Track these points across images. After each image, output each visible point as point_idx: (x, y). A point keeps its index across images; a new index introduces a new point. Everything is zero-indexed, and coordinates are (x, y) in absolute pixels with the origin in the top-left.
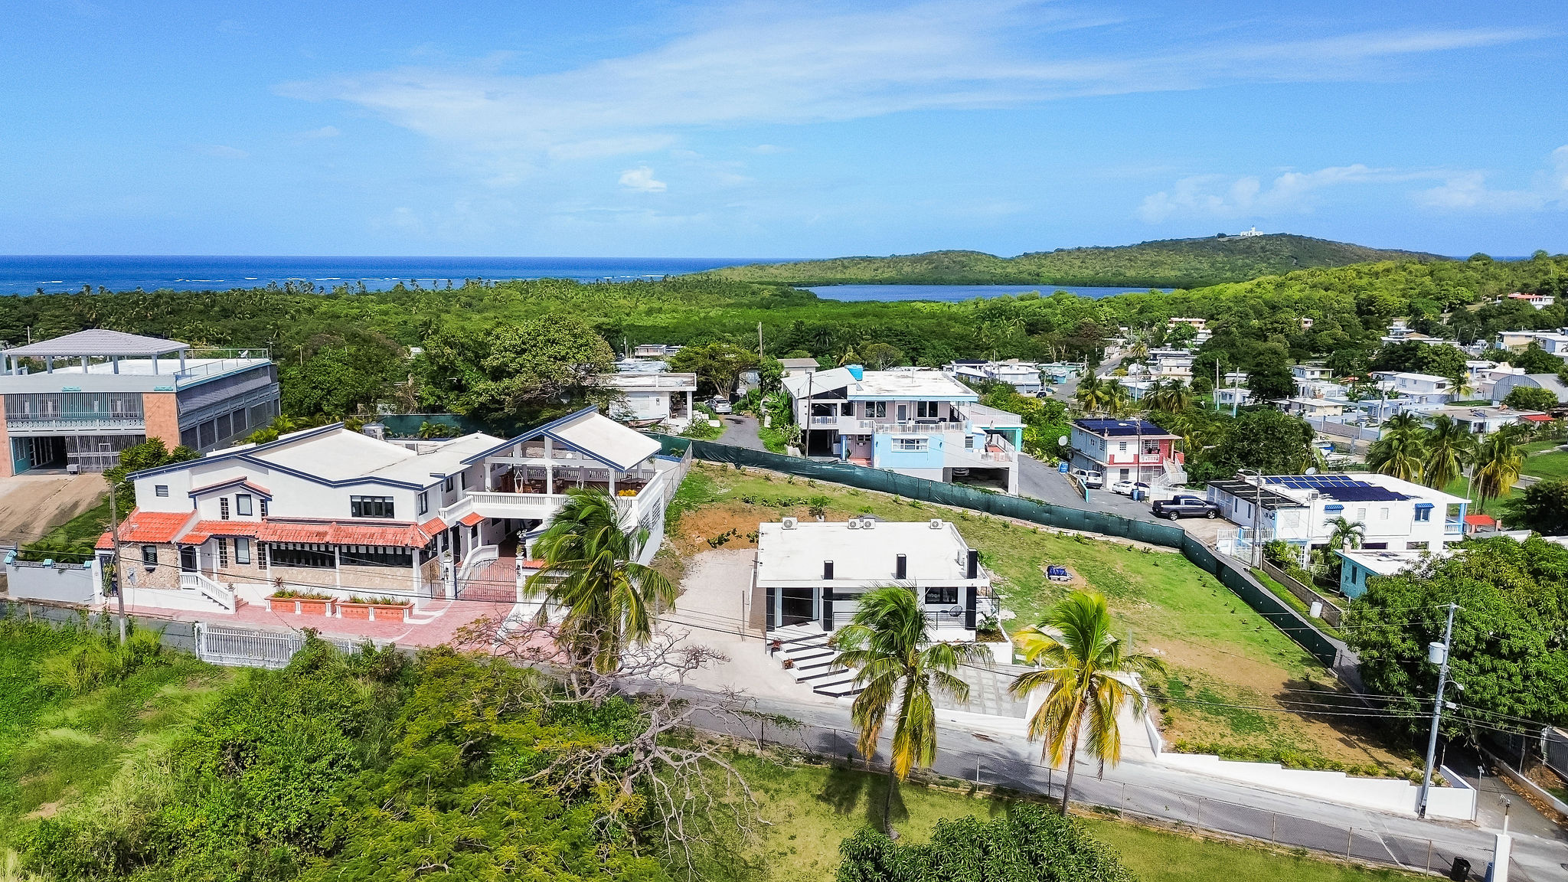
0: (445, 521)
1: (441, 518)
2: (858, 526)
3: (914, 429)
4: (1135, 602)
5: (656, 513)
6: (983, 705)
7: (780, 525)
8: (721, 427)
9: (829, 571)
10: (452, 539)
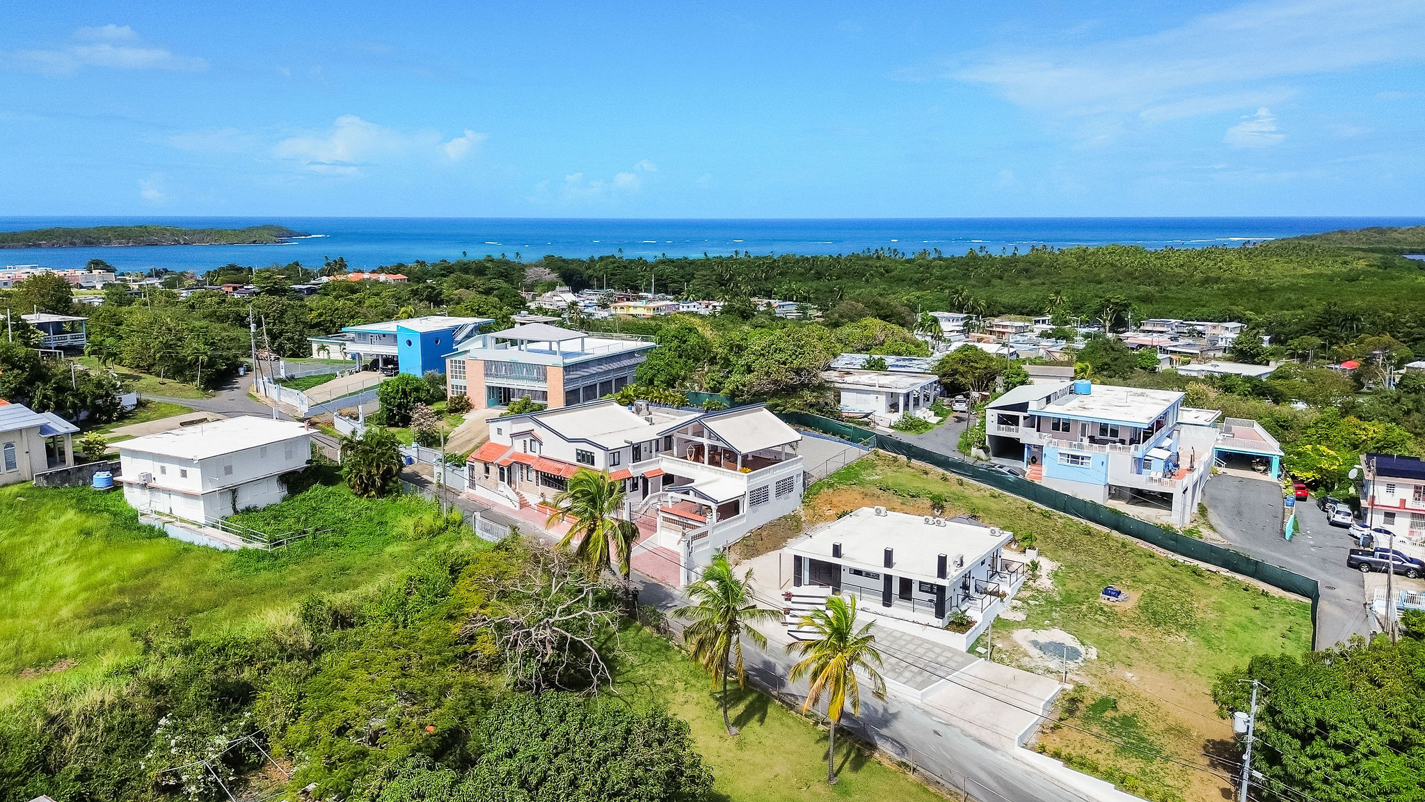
0: (631, 472)
1: (629, 469)
2: (931, 522)
3: (1081, 447)
4: (1169, 633)
5: (785, 487)
6: (901, 674)
7: (873, 510)
8: (938, 423)
9: (837, 551)
10: (642, 485)
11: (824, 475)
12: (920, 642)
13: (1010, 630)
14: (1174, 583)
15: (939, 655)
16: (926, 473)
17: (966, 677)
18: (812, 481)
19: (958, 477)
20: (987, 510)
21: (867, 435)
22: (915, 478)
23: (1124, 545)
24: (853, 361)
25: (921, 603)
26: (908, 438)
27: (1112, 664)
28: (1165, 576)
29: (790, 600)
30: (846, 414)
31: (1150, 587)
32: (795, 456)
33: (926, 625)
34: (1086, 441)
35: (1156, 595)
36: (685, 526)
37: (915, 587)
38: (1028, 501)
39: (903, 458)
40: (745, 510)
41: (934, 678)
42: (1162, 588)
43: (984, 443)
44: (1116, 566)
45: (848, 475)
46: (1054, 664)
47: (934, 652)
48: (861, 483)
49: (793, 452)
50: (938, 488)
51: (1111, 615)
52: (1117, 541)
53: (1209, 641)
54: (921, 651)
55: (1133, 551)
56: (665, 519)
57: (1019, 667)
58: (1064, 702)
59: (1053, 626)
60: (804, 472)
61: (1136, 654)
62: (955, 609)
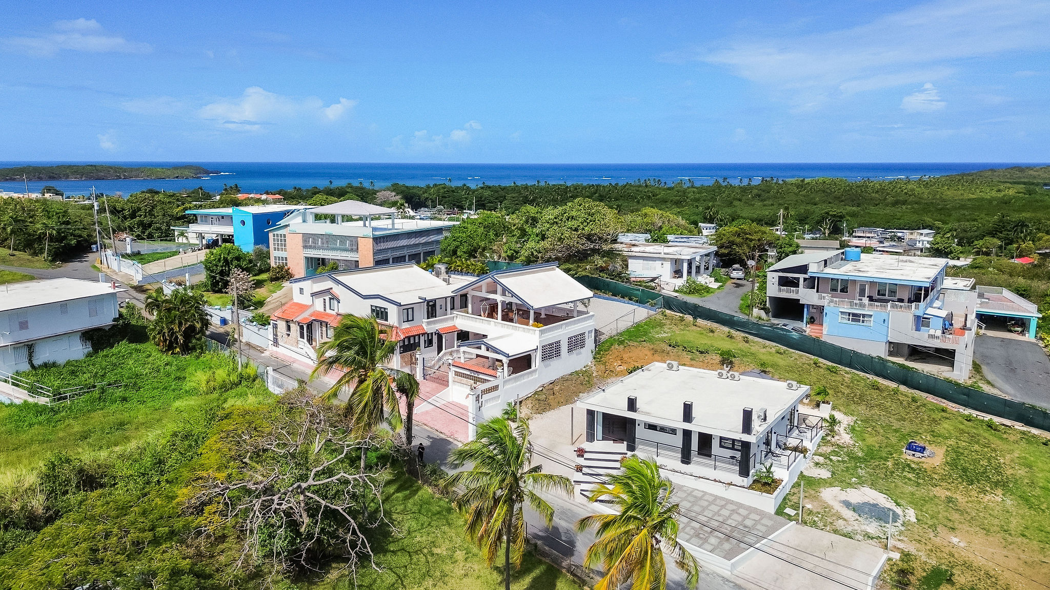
0: (425, 328)
1: (424, 325)
2: (724, 376)
3: (862, 306)
4: (984, 492)
5: (576, 343)
6: (705, 540)
7: (665, 365)
8: (719, 288)
9: (632, 404)
10: (436, 340)
11: (614, 333)
12: (724, 503)
13: (817, 489)
14: (974, 439)
15: (745, 518)
16: (712, 331)
17: (776, 546)
18: (603, 338)
19: (743, 335)
20: (774, 366)
21: (655, 296)
22: (702, 336)
23: (914, 400)
24: (637, 238)
25: (722, 459)
26: (692, 299)
27: (934, 527)
28: (962, 430)
29: (583, 456)
30: (634, 279)
31: (952, 442)
32: (587, 313)
33: (728, 484)
34: (866, 300)
35: (961, 451)
36: (476, 380)
37: (715, 444)
38: (813, 357)
39: (689, 318)
40: (537, 364)
41: (742, 545)
42: (964, 444)
43: (765, 305)
44: (911, 421)
45: (636, 333)
46: (872, 528)
47: (739, 514)
48: (651, 340)
49: (585, 309)
50: (726, 345)
51: (919, 472)
52: (906, 396)
53: (1027, 500)
54: (725, 512)
55: (924, 405)
56: (457, 374)
57: (835, 531)
58: (893, 575)
59: (862, 483)
60: (595, 330)
61: (956, 516)
62: (758, 466)
